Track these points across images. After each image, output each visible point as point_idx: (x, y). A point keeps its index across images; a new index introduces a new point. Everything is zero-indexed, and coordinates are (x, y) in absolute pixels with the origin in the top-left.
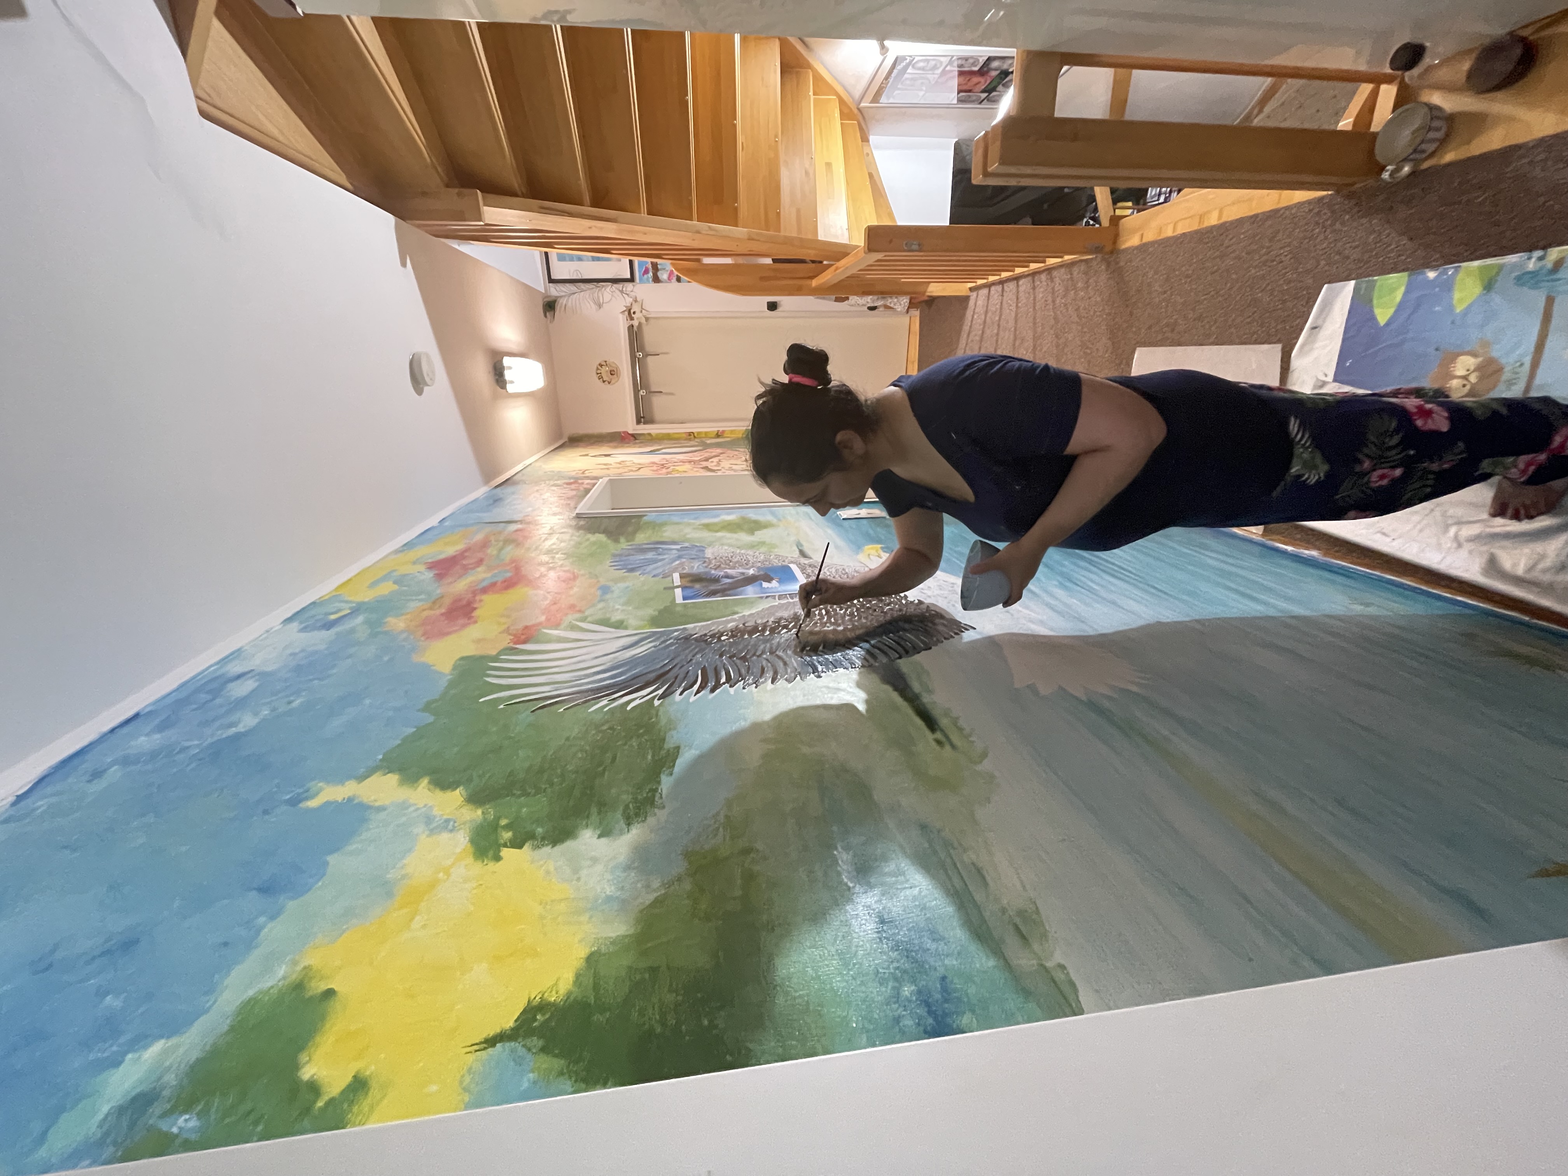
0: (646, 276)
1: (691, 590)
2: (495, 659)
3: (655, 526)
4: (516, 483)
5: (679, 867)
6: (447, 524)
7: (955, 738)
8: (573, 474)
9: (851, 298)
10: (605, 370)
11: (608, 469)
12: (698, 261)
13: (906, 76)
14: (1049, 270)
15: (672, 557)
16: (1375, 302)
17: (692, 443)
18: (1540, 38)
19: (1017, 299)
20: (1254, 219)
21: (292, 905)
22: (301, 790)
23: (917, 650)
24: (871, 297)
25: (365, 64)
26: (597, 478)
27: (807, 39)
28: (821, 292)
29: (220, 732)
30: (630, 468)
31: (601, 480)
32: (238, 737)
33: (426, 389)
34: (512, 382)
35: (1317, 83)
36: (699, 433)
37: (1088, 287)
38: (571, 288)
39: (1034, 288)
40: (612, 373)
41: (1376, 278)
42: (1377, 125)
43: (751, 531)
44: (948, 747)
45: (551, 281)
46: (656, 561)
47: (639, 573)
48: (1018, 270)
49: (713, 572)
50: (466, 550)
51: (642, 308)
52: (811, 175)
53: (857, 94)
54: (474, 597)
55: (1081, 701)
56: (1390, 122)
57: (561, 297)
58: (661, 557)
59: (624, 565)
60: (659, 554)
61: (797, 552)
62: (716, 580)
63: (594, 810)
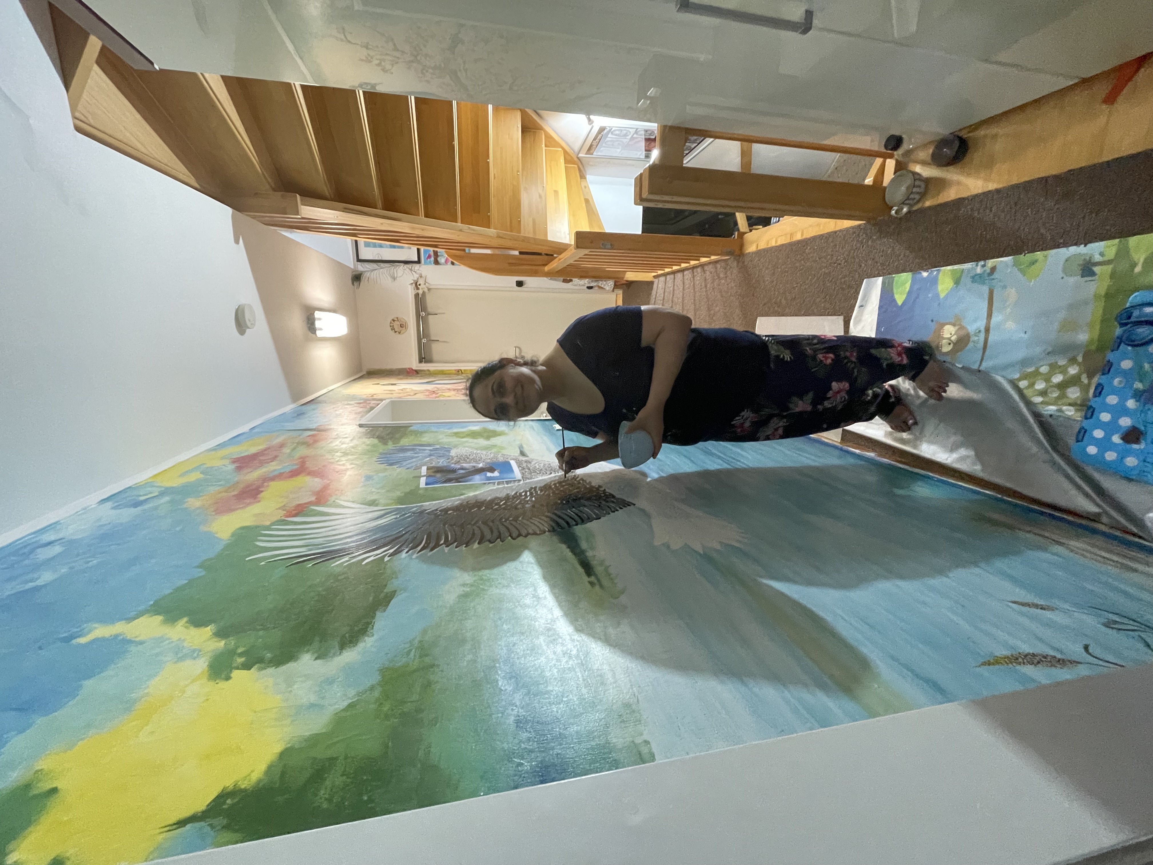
0: (429, 260)
1: (433, 478)
2: (268, 528)
3: (418, 433)
4: (320, 402)
5: (375, 678)
6: (256, 430)
7: (605, 582)
8: (365, 397)
9: (574, 279)
10: (396, 325)
11: (392, 394)
12: (464, 250)
13: (608, 139)
14: (702, 266)
15: (424, 455)
16: (895, 291)
17: (460, 377)
18: (968, 137)
19: (684, 284)
20: (821, 237)
21: (40, 721)
22: (78, 630)
23: (590, 519)
24: (587, 280)
25: (213, 106)
26: (382, 400)
27: (540, 112)
28: (552, 275)
29: (18, 587)
30: (409, 394)
31: (384, 401)
32: (37, 589)
33: (248, 330)
34: (321, 329)
35: (854, 157)
36: (465, 370)
37: (726, 277)
38: (374, 266)
39: (693, 277)
40: (401, 326)
41: (894, 275)
42: (886, 182)
43: (488, 438)
44: (597, 587)
45: (359, 260)
46: (412, 458)
47: (397, 466)
48: (683, 265)
49: (453, 465)
50: (265, 450)
51: (425, 281)
52: (544, 198)
53: (576, 148)
54: (263, 483)
55: (700, 555)
56: (893, 180)
57: (365, 272)
58: (416, 455)
59: (387, 460)
60: (416, 453)
61: (519, 452)
62: (454, 471)
63: (317, 638)
